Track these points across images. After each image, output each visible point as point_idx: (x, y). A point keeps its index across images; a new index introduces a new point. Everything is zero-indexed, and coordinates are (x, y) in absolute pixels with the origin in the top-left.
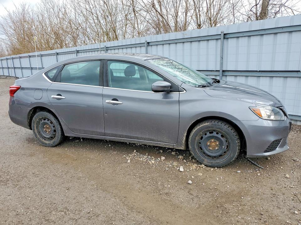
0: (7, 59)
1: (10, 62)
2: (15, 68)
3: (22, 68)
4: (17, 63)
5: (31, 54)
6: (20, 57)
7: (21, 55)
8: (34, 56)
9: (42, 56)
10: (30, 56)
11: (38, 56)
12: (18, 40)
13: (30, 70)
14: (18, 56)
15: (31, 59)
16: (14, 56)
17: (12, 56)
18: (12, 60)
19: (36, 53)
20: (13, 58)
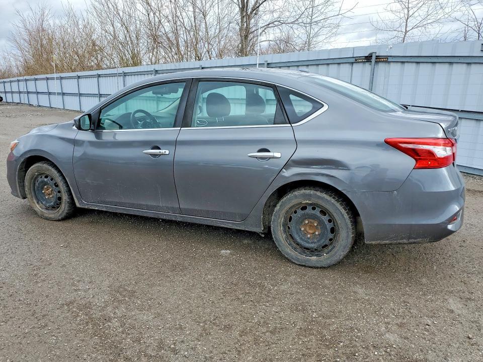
0: (18, 81)
1: (22, 84)
2: (28, 93)
3: (38, 93)
4: (31, 86)
5: (49, 76)
6: (36, 80)
7: (36, 77)
8: (53, 79)
9: (61, 78)
10: (48, 79)
11: (57, 78)
12: (33, 57)
13: (48, 96)
14: (33, 77)
15: (49, 81)
16: (27, 77)
17: (25, 77)
18: (25, 82)
19: (55, 75)
20: (26, 80)
